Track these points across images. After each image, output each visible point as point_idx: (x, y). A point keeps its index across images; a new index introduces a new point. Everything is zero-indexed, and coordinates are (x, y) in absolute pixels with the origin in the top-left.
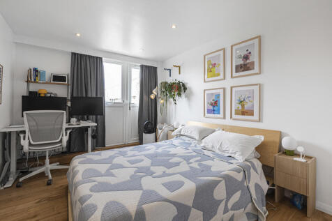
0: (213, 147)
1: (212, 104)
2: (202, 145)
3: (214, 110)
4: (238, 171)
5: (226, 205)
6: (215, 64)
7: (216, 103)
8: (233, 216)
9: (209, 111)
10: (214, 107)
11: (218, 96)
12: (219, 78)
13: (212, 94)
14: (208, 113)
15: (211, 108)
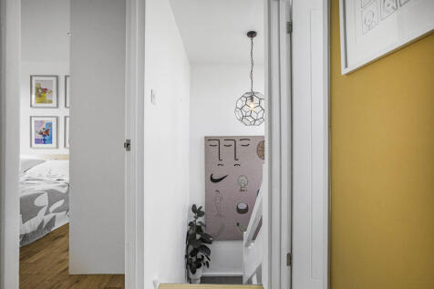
0: (40, 175)
1: (41, 133)
2: (26, 176)
3: (44, 140)
4: (63, 186)
5: (48, 209)
6: (46, 89)
7: (47, 131)
8: (55, 217)
9: (37, 141)
10: (44, 136)
11: (50, 125)
12: (51, 105)
13: (42, 122)
14: (36, 143)
15: (41, 137)
